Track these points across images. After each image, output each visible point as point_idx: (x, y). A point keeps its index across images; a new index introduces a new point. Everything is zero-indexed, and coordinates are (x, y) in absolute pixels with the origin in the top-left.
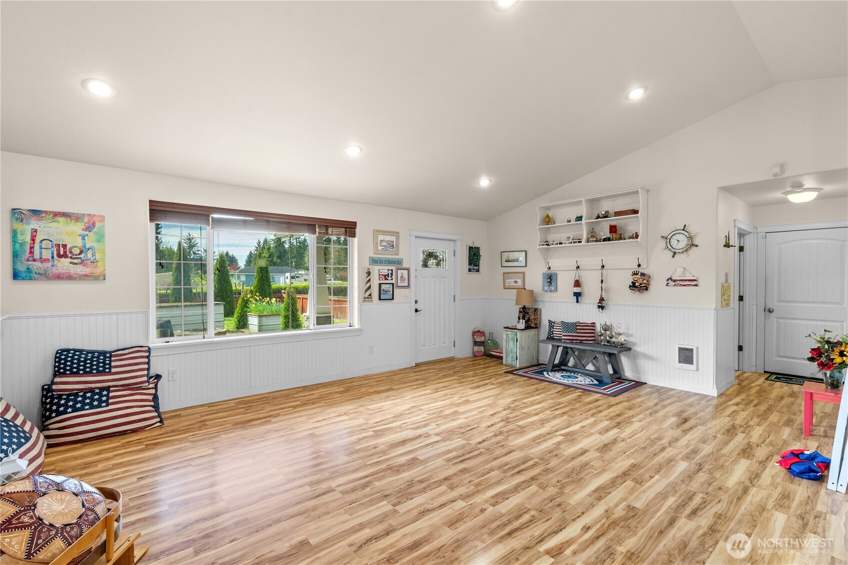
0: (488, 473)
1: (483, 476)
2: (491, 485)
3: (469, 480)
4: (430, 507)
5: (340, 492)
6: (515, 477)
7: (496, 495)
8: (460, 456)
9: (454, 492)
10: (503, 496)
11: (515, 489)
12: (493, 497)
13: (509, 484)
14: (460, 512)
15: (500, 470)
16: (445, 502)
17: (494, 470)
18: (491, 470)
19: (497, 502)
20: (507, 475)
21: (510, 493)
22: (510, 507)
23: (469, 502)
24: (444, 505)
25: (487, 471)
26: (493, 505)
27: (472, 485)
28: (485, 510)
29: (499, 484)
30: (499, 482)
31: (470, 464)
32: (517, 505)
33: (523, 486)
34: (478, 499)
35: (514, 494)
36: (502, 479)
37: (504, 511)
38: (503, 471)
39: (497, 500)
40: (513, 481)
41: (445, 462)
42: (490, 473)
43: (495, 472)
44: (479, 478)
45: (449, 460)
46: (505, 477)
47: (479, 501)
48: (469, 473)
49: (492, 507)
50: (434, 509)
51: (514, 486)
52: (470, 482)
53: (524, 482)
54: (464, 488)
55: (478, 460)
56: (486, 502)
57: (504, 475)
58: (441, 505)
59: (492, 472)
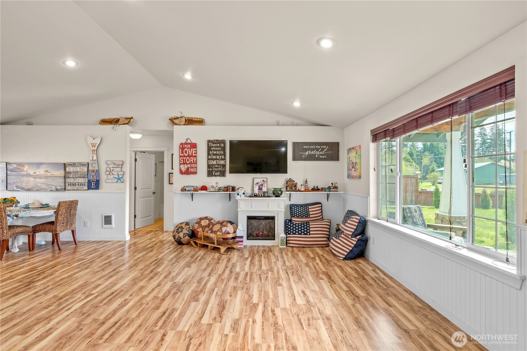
0: (139, 313)
1: (142, 310)
2: (133, 308)
3: (149, 305)
4: (158, 287)
5: (205, 277)
6: (118, 318)
7: (127, 304)
8: (169, 315)
9: (153, 296)
10: (122, 306)
11: (116, 311)
12: (128, 302)
13: (121, 313)
14: (142, 291)
15: (131, 319)
16: (153, 291)
17: (136, 317)
18: (138, 316)
19: (125, 301)
20: (124, 318)
21: (119, 308)
22: (116, 302)
23: (141, 296)
24: (153, 290)
25: (141, 314)
26: (126, 299)
27: (145, 303)
28: (130, 296)
29: (128, 310)
30: (128, 311)
31: (157, 314)
32: (112, 304)
33: (110, 315)
34: (136, 299)
35: (115, 309)
36: (127, 314)
37: (119, 299)
38: (129, 319)
39: (126, 302)
40: (118, 316)
41: (175, 307)
42: (138, 314)
43: (135, 316)
44: (144, 308)
45: (174, 310)
46: (125, 316)
47: (136, 298)
48: (153, 308)
49: (127, 298)
50: (156, 287)
51: (117, 313)
52: (148, 304)
53: (110, 318)
54: (149, 300)
55: (153, 319)
56: (131, 299)
57: (127, 317)
58: (154, 290)
59: (137, 315)
